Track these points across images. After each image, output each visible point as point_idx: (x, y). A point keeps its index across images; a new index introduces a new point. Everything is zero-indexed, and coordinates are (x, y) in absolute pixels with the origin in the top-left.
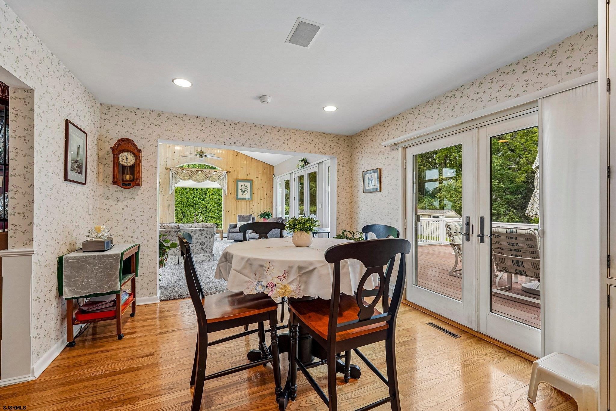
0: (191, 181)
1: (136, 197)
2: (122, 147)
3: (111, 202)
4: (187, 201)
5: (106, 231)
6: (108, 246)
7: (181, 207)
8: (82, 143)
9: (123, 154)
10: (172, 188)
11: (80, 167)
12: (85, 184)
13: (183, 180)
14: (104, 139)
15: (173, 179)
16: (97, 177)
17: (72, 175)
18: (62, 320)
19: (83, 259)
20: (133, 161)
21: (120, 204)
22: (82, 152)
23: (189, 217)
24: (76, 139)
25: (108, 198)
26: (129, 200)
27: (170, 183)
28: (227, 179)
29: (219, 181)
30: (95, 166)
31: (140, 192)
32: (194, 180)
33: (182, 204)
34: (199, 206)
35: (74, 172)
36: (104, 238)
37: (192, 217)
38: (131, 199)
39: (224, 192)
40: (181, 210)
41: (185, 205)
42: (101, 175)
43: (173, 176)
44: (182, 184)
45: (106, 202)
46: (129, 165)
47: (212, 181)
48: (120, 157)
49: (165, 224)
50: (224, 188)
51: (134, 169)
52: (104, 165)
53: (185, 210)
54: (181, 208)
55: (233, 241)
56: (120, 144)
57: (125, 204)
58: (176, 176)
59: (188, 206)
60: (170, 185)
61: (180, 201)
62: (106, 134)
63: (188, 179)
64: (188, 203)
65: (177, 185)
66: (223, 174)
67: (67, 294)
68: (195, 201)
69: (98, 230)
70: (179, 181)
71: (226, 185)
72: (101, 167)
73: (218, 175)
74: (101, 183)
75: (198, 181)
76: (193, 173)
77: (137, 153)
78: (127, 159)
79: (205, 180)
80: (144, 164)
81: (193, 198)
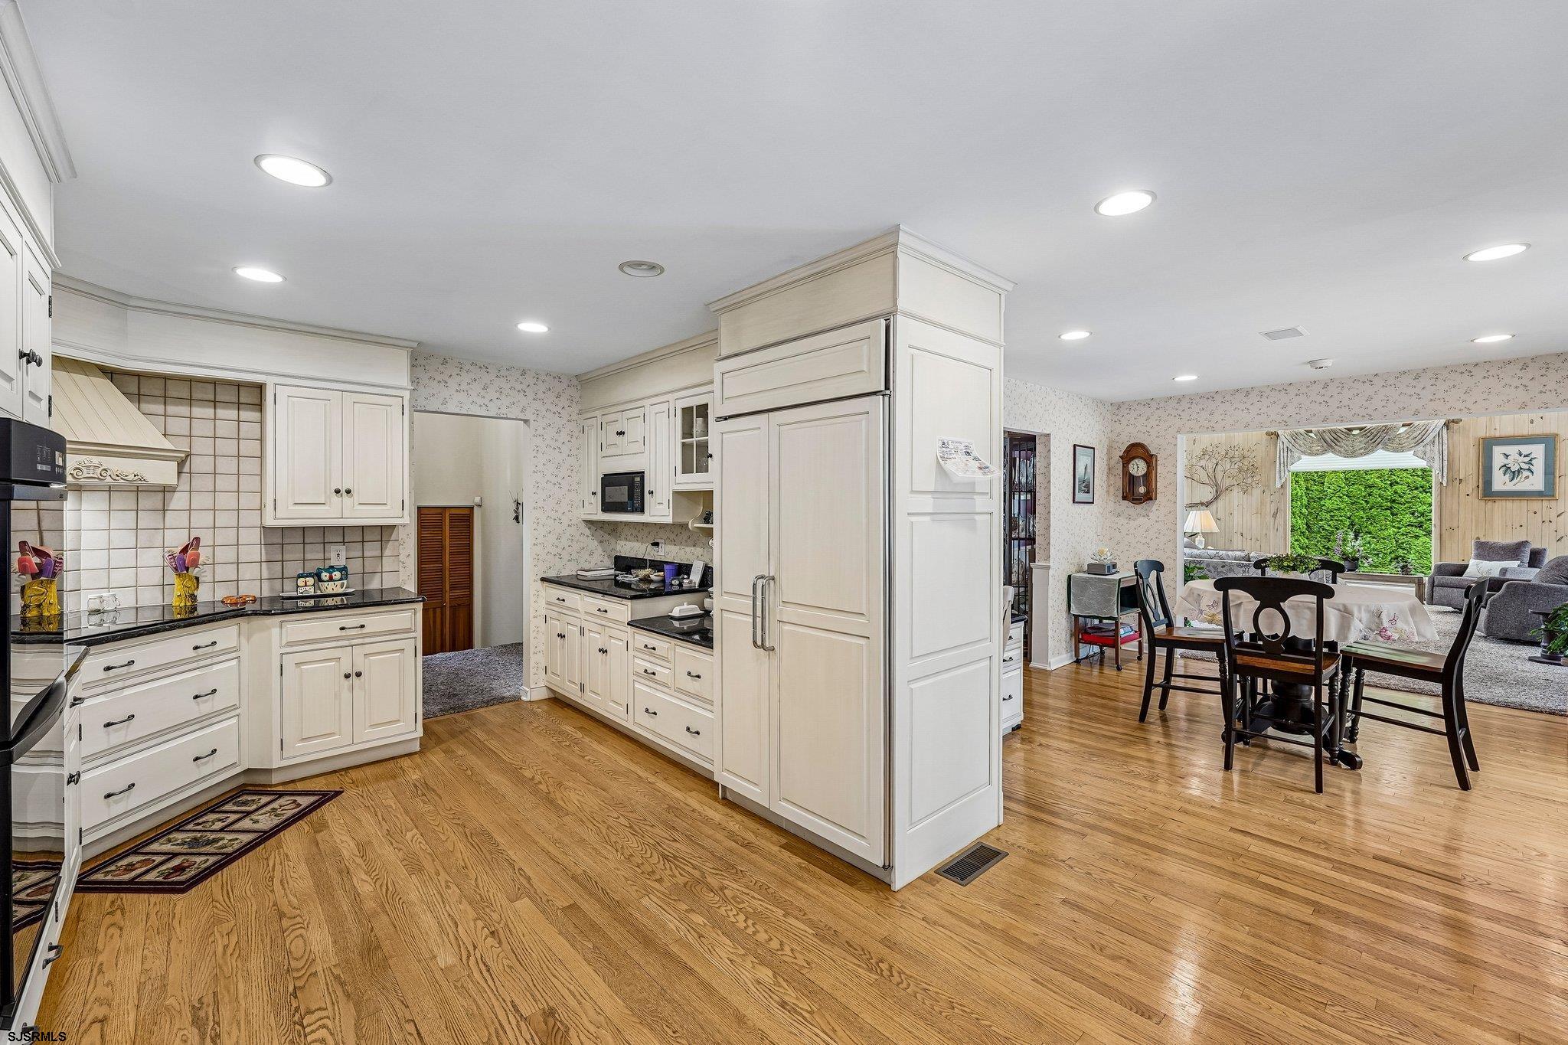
0: (1330, 455)
1: (1151, 514)
2: (1133, 453)
3: (1122, 520)
4: (1370, 495)
5: (1109, 554)
6: (1109, 571)
7: (1349, 511)
8: (1089, 461)
9: (1133, 462)
10: (1282, 474)
11: (1087, 486)
12: (1093, 503)
13: (1310, 454)
14: (1115, 445)
15: (1285, 454)
16: (1108, 492)
17: (1080, 496)
18: (1071, 635)
19: (1086, 580)
20: (1145, 469)
21: (1131, 522)
22: (1090, 470)
23: (1374, 538)
24: (1083, 460)
25: (1119, 515)
26: (1142, 519)
27: (1278, 464)
28: (1445, 441)
29: (1420, 448)
30: (1105, 478)
31: (1154, 508)
32: (1340, 452)
33: (1352, 504)
34: (1410, 508)
35: (1081, 493)
36: (1107, 562)
37: (1384, 539)
38: (1144, 516)
39: (1437, 477)
40: (1349, 518)
41: (1362, 504)
42: (1111, 488)
43: (1286, 449)
44: (1308, 463)
45: (1117, 520)
46: (1140, 474)
47: (1395, 450)
48: (1131, 466)
49: (1224, 552)
50: (1437, 465)
51: (1148, 478)
52: (1115, 476)
53: (1362, 518)
54: (1349, 514)
55: (1451, 609)
56: (1130, 451)
57: (1137, 522)
58: (1290, 447)
59: (1371, 509)
60: (1278, 468)
61: (1344, 495)
62: (1117, 439)
63: (1324, 452)
64: (1372, 499)
65: (1295, 468)
66: (1429, 431)
67: (1074, 611)
68: (1396, 492)
69: (1101, 553)
70: (1300, 458)
71: (1445, 458)
72: (1112, 478)
73: (1415, 434)
74: (1112, 498)
75: (1352, 454)
76: (1336, 437)
77: (1149, 459)
78: (1138, 468)
79: (1372, 451)
80: (1161, 469)
81: (1391, 485)
